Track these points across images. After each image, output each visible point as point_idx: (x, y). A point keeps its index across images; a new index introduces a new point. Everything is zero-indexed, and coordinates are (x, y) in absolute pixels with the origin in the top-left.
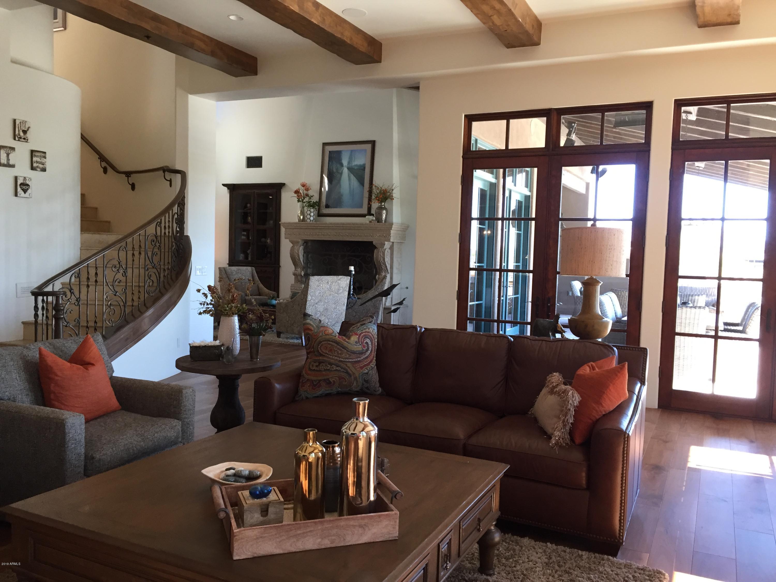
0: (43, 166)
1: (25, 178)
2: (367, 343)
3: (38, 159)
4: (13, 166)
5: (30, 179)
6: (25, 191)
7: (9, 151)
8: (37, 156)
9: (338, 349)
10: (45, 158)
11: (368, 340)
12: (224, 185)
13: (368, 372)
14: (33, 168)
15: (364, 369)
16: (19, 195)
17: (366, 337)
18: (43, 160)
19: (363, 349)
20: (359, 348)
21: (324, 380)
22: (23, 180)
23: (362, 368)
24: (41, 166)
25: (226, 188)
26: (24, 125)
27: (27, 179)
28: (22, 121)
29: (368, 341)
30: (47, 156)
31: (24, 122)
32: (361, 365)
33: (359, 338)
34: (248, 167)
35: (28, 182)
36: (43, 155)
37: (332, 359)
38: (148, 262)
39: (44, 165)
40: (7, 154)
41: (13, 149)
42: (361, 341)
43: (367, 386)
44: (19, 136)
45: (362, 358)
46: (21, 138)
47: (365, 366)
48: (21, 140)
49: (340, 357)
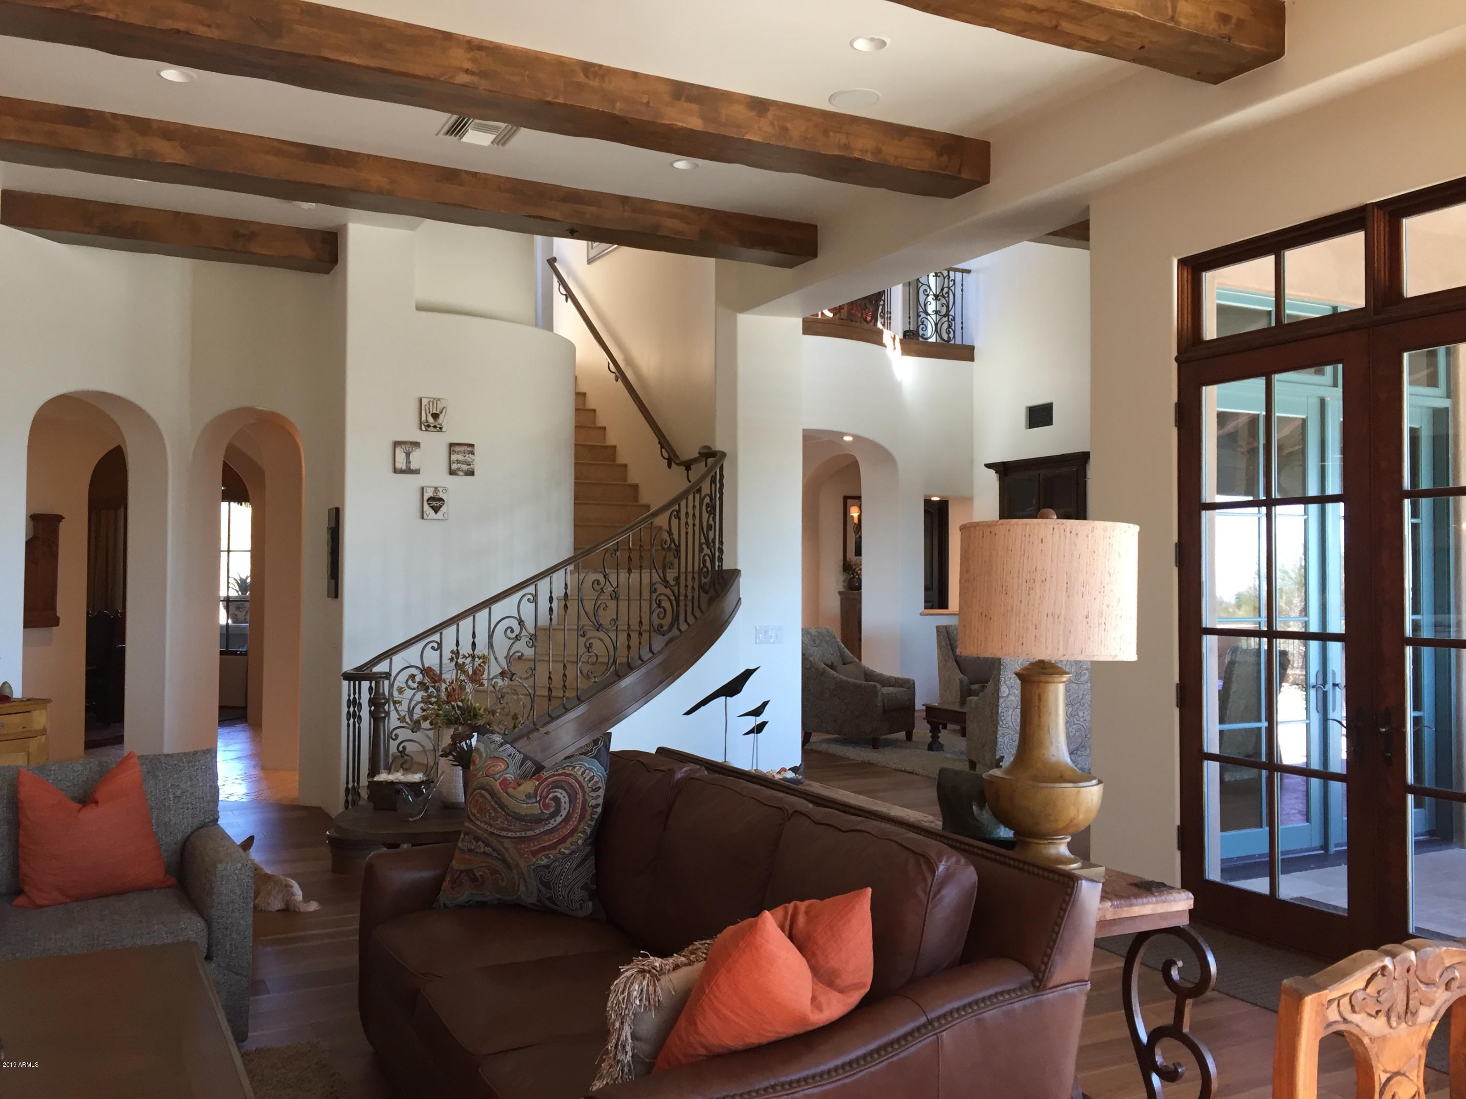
0: (468, 467)
1: (436, 488)
2: (556, 799)
3: (460, 457)
4: (417, 472)
5: (445, 490)
6: (436, 510)
7: (410, 449)
8: (458, 453)
9: (493, 807)
10: (473, 454)
11: (561, 795)
12: (988, 466)
13: (551, 864)
14: (452, 473)
15: (540, 855)
16: (425, 517)
17: (557, 785)
18: (468, 458)
19: (542, 812)
20: (535, 809)
21: (467, 871)
22: (434, 493)
23: (535, 853)
24: (465, 467)
25: (992, 472)
26: (435, 405)
27: (440, 489)
28: (432, 400)
29: (559, 795)
30: (476, 452)
31: (435, 402)
32: (534, 846)
33: (537, 788)
34: (1030, 427)
35: (441, 495)
36: (470, 449)
37: (480, 828)
38: (584, 620)
39: (470, 465)
40: (406, 454)
41: (416, 444)
42: (542, 793)
43: (549, 895)
44: (426, 424)
45: (537, 831)
46: (429, 426)
47: (544, 849)
48: (429, 429)
49: (491, 826)
